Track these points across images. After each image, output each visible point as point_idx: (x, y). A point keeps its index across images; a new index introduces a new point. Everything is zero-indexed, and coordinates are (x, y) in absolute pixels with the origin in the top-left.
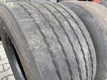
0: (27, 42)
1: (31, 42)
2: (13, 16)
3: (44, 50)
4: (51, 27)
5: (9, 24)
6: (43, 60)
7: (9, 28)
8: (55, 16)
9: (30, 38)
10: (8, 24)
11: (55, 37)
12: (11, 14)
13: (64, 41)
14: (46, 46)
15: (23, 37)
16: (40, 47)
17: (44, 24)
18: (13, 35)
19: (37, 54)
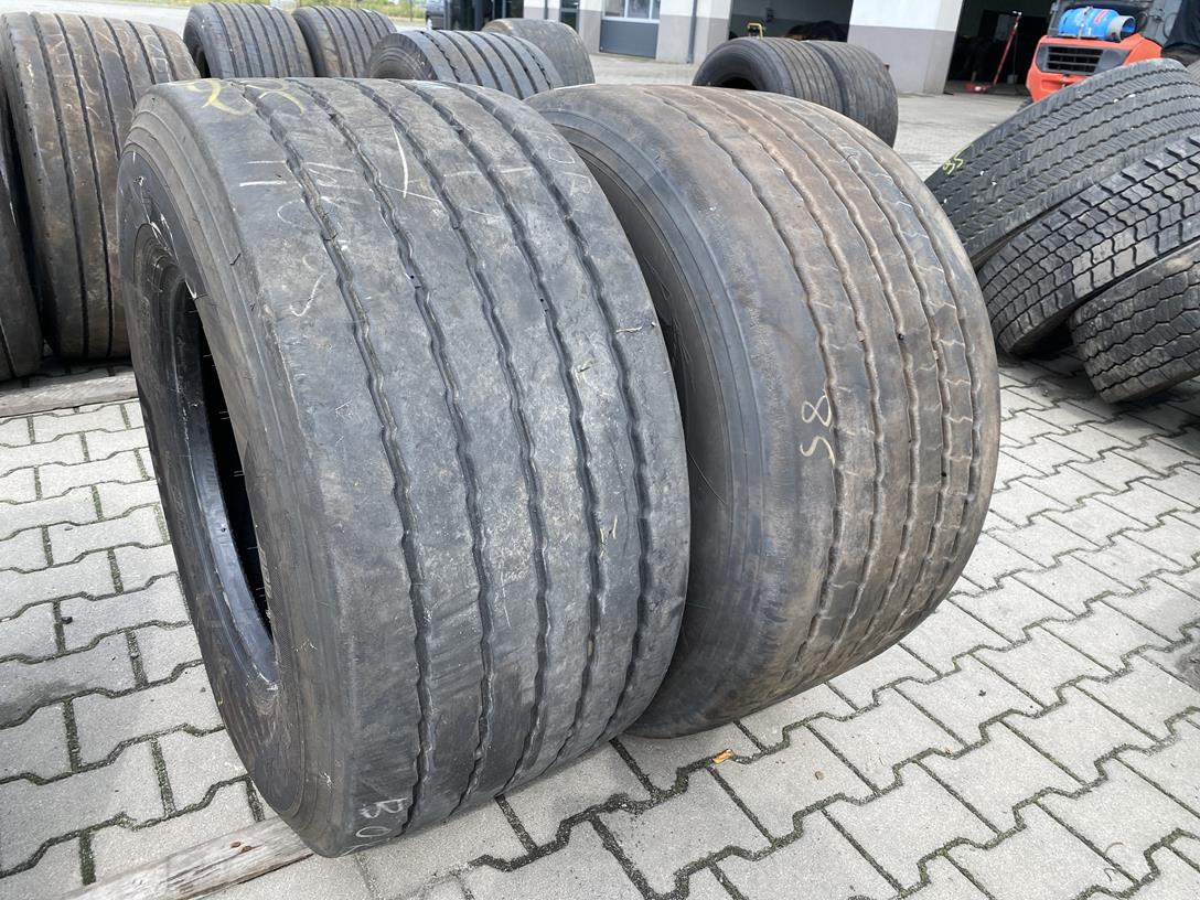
0: (256, 284)
1: (275, 285)
2: (208, 161)
3: (329, 329)
4: (398, 232)
5: (186, 199)
6: (322, 370)
7: (186, 217)
8: (436, 179)
9: (275, 267)
10: (179, 200)
11: (403, 279)
12: (203, 151)
13: (456, 312)
14: (342, 313)
15: (242, 261)
16: (313, 311)
17: (361, 212)
18: (200, 254)
19: (294, 338)
